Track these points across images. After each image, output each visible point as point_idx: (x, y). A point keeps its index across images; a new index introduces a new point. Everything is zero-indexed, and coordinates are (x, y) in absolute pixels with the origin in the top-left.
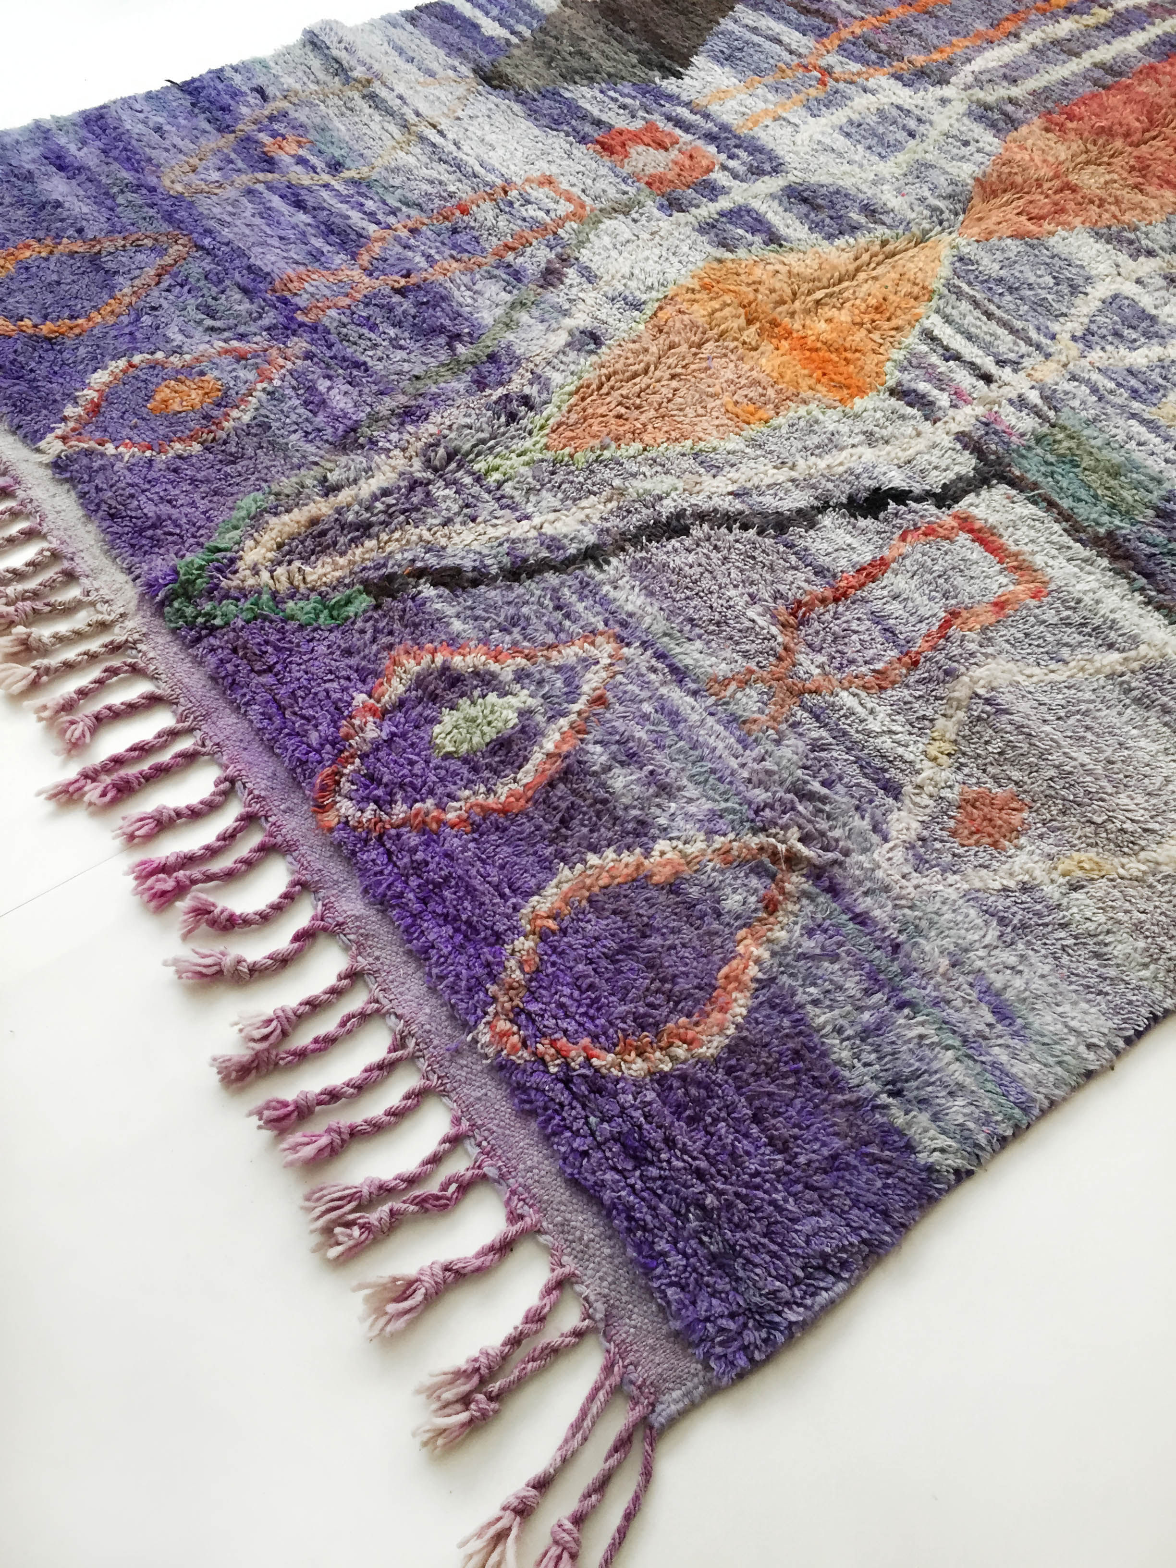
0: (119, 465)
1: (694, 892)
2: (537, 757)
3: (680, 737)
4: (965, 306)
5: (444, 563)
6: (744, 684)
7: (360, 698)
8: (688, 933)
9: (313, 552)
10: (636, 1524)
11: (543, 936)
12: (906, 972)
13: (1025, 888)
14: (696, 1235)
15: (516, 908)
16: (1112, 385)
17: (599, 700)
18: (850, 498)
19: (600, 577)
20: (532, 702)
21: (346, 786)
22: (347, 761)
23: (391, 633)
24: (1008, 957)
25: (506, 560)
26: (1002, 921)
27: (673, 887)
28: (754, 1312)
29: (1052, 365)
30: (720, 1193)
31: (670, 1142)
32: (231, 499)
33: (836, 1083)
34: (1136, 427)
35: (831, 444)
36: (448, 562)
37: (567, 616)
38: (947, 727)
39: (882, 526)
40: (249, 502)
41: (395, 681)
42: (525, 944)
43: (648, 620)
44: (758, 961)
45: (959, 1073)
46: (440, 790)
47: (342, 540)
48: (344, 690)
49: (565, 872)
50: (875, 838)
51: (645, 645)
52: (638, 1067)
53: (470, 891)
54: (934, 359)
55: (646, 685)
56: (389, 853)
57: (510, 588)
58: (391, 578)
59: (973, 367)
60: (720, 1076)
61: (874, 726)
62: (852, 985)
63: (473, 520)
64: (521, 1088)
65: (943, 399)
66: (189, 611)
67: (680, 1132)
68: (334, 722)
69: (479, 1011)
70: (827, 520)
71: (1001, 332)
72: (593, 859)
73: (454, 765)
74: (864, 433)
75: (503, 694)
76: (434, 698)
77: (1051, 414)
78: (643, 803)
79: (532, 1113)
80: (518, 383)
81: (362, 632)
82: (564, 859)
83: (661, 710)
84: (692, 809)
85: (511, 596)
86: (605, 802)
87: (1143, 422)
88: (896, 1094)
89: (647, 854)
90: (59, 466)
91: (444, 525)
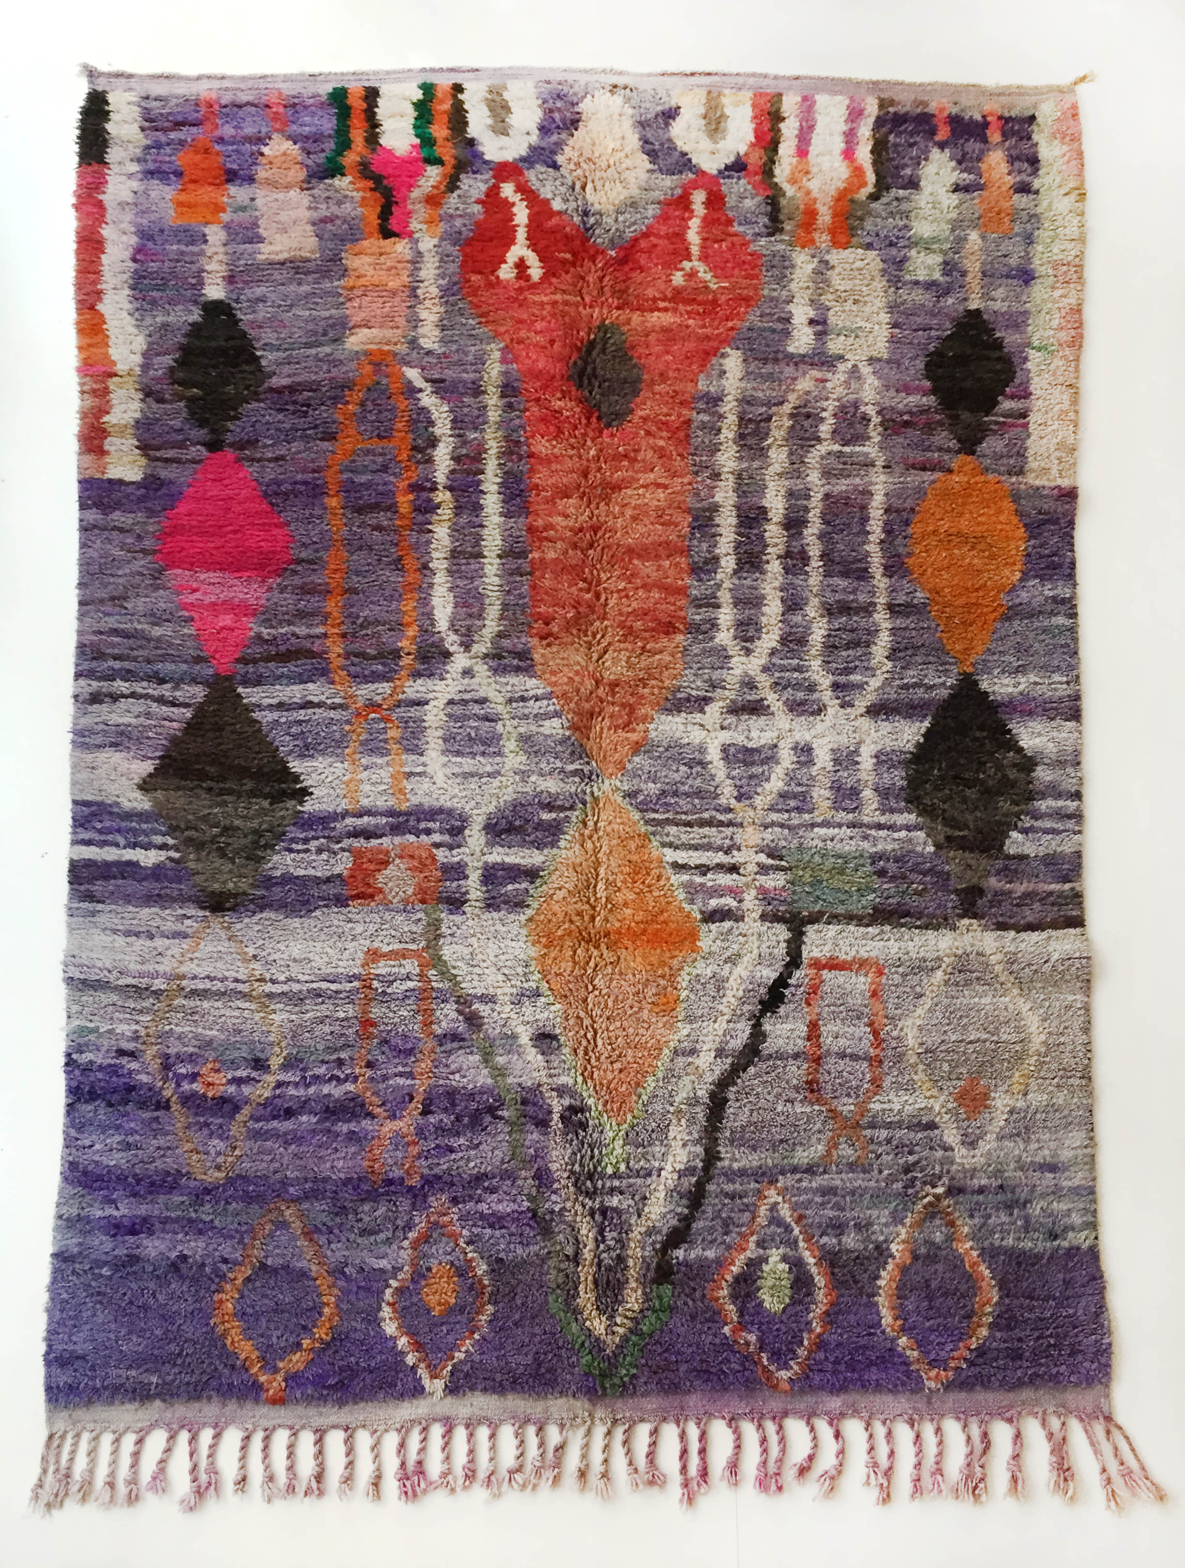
0: (477, 1358)
1: (923, 1250)
2: (814, 1270)
3: (844, 1197)
4: (673, 830)
5: (664, 1232)
6: (836, 1146)
7: (726, 1330)
8: (940, 1267)
9: (616, 1295)
10: (1138, 1450)
11: (903, 1329)
12: (1013, 1192)
13: (1011, 1112)
14: (1060, 1355)
15: (883, 1332)
16: (786, 816)
17: (800, 1219)
18: (761, 1002)
19: (726, 1163)
20: (781, 1251)
21: (772, 1368)
22: (760, 1358)
23: (694, 1290)
24: (1033, 1146)
25: (685, 1202)
26: (1018, 1135)
27: (915, 1257)
28: (1096, 1354)
29: (750, 829)
30: (1051, 1336)
31: (1020, 1340)
32: (544, 1313)
33: (1038, 1257)
34: (822, 831)
35: (720, 984)
36: (665, 1231)
37: (741, 1197)
38: (920, 1077)
39: (792, 1006)
40: (555, 1304)
41: (727, 1307)
42: (903, 1341)
43: (769, 1161)
44: (972, 1248)
45: (1064, 1206)
46: (802, 1326)
47: (619, 1275)
48: (715, 1336)
49: (880, 1300)
50: (949, 1153)
51: (783, 1173)
52: (984, 1332)
53: (865, 1347)
54: (698, 879)
55: (806, 1190)
56: (820, 1371)
57: (704, 1212)
58: (659, 1267)
59: (720, 867)
60: (1007, 1301)
61: (897, 1107)
62: (1004, 1218)
63: (645, 1198)
64: (962, 1383)
65: (729, 902)
66: (616, 1381)
67: (1017, 1333)
68: (734, 1352)
69: (920, 1381)
70: (767, 1027)
71: (706, 830)
72: (881, 1283)
73: (791, 1311)
74: (726, 962)
75: (766, 1260)
76: (748, 1295)
77: (783, 863)
78: (867, 1240)
79: (974, 1385)
80: (557, 1105)
81: (685, 1303)
82: (874, 1295)
83: (823, 1195)
84: (883, 1220)
85: (710, 1215)
86: (857, 1257)
87: (820, 825)
88: (1056, 1238)
89: (894, 1258)
90: (452, 1390)
91: (639, 1216)
